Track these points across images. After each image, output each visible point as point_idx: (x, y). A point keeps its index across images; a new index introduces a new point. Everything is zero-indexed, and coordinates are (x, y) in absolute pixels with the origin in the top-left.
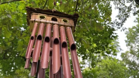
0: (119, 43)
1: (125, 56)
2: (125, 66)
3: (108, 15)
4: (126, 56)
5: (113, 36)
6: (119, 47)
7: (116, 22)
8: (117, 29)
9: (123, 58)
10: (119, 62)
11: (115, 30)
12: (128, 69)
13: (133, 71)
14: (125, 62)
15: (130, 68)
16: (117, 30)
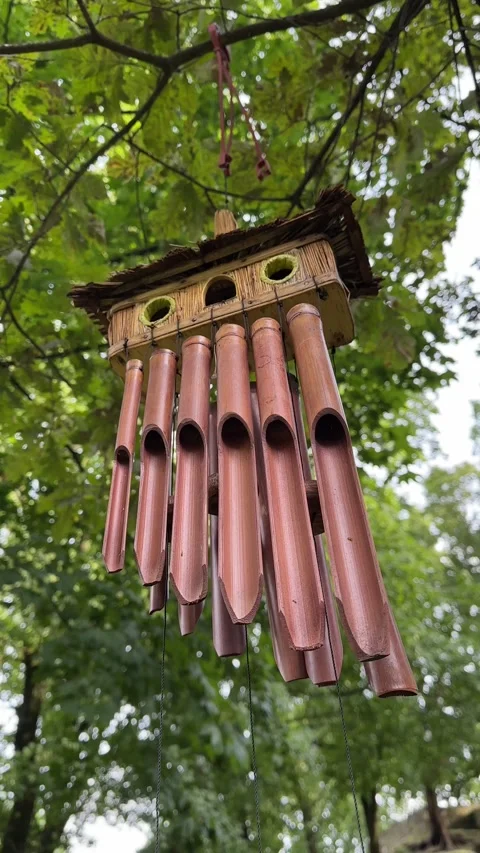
0: (435, 411)
1: (445, 487)
2: (432, 541)
3: (436, 238)
4: (451, 492)
5: (425, 373)
6: (429, 436)
7: (463, 294)
8: (459, 334)
9: (434, 497)
10: (404, 515)
11: (446, 341)
12: (445, 561)
13: (468, 581)
14: (440, 521)
15: (454, 558)
16: (456, 341)
